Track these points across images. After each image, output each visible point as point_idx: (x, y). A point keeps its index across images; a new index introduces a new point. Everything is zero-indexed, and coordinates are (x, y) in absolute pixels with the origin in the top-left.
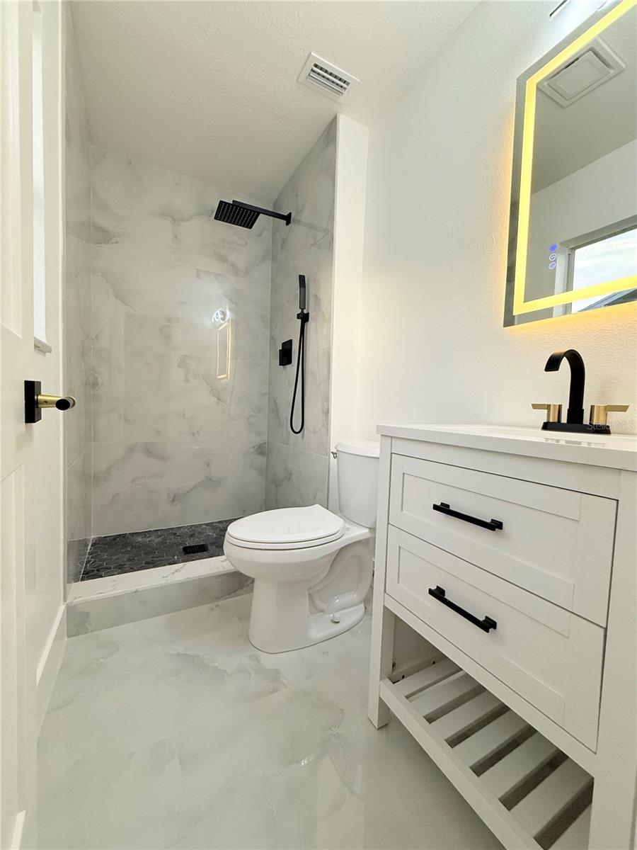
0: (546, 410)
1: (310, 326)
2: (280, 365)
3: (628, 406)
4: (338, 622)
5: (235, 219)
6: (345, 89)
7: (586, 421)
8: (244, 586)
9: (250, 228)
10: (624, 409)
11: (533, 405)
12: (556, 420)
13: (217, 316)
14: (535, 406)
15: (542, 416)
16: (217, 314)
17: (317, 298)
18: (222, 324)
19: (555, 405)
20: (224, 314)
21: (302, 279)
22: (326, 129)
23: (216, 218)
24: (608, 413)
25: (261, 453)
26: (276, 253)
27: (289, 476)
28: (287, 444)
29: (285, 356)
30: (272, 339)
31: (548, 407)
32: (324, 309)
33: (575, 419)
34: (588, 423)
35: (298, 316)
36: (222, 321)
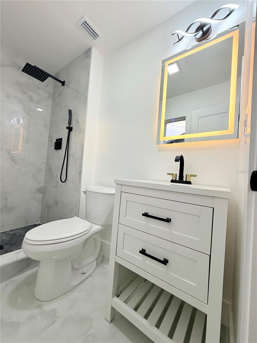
0: (172, 176)
1: (73, 133)
2: (55, 149)
3: (197, 175)
4: (85, 273)
5: (35, 75)
6: (97, 38)
7: (184, 180)
8: (30, 266)
9: (43, 82)
10: (195, 176)
11: (167, 173)
12: (175, 179)
13: (14, 121)
14: (168, 174)
15: (170, 178)
16: (14, 120)
17: (77, 121)
18: (17, 126)
19: (175, 174)
20: (18, 121)
21: (70, 111)
22: (86, 51)
23: (23, 71)
24: (191, 177)
25: (39, 192)
26: (55, 97)
27: (57, 203)
28: (56, 188)
29: (58, 145)
30: (50, 137)
31: (173, 174)
32: (81, 127)
33: (181, 179)
34: (185, 180)
35: (67, 128)
36: (17, 124)
